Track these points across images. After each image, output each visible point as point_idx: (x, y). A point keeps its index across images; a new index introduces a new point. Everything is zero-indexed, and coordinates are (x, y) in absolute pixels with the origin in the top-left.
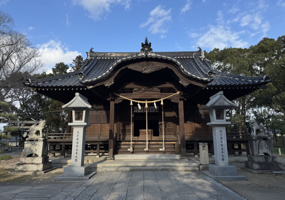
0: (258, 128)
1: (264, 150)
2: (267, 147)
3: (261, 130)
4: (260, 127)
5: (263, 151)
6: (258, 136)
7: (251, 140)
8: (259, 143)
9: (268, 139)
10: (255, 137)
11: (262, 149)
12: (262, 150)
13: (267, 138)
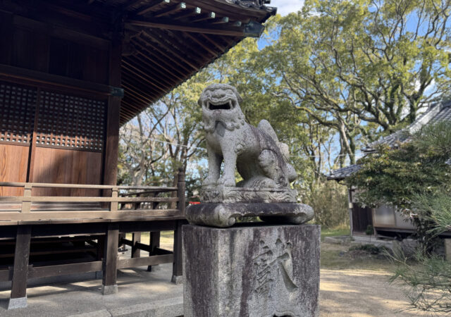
0: (252, 142)
1: (274, 293)
2: (290, 275)
3: (266, 157)
4: (262, 142)
5: (269, 303)
6: (244, 201)
7: (201, 224)
8: (252, 247)
9: (299, 219)
10: (231, 206)
11: (264, 291)
12: (262, 300)
13: (296, 211)
